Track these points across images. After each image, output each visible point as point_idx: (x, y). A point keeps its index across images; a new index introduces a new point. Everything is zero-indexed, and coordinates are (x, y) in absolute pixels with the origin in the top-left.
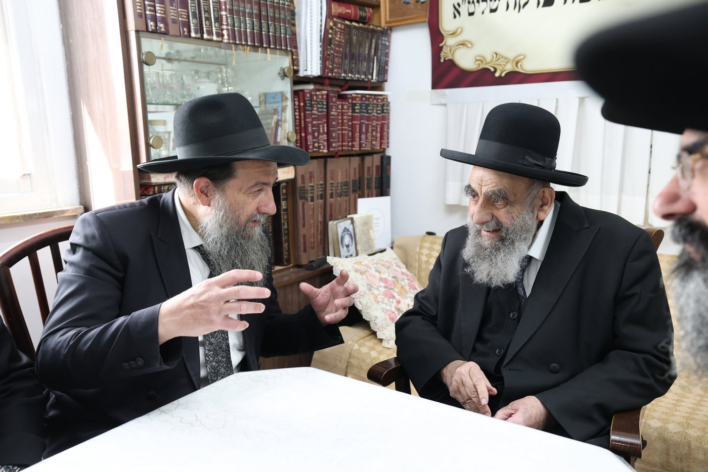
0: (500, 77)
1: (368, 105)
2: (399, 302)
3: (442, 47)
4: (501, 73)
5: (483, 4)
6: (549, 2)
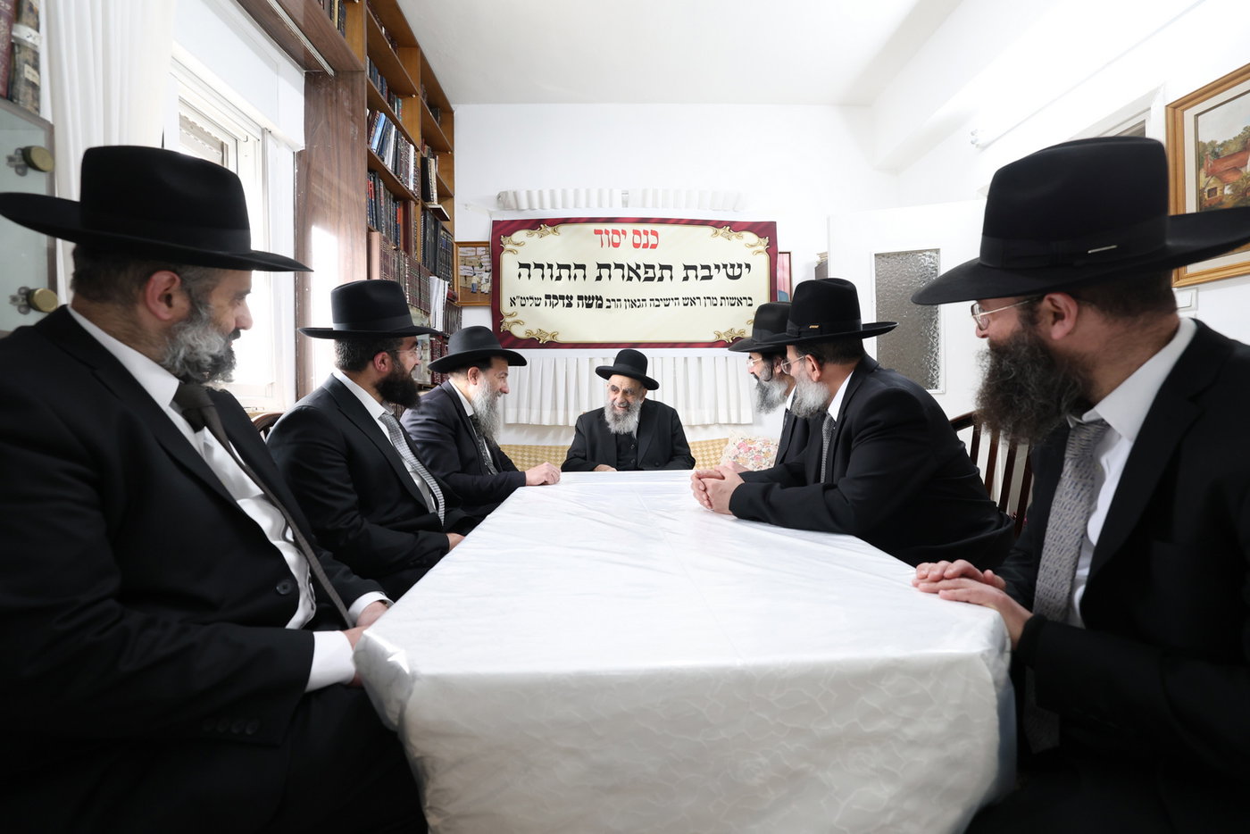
3: (502, 322)
4: (544, 342)
5: (531, 301)
6: (570, 305)
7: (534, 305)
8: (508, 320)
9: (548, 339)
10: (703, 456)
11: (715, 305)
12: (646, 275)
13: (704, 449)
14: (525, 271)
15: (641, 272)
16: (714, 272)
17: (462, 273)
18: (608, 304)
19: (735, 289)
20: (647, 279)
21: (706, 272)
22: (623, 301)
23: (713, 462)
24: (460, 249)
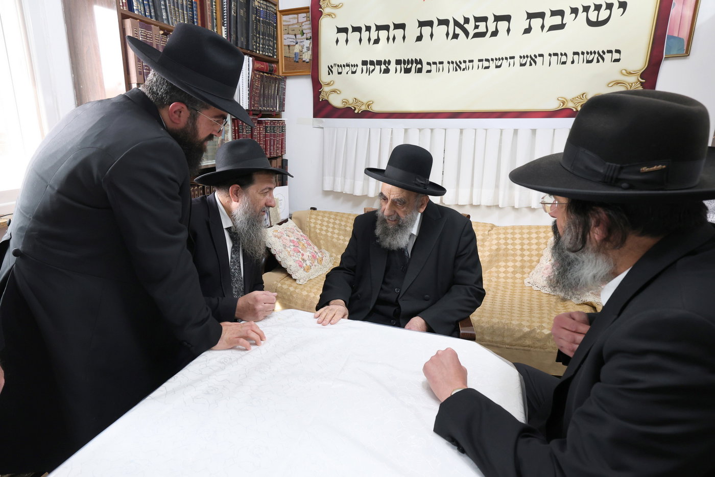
0: (358, 113)
1: (274, 127)
2: (303, 255)
3: (321, 92)
4: (359, 111)
5: (347, 68)
6: (387, 71)
7: (350, 72)
8: (326, 89)
9: (364, 108)
10: (522, 244)
11: (564, 63)
12: (477, 31)
13: (525, 236)
14: (342, 36)
15: (470, 27)
16: (569, 17)
17: (286, 42)
18: (428, 68)
19: (598, 39)
20: (477, 35)
21: (557, 20)
22: (446, 64)
23: (534, 253)
24: (285, 18)
